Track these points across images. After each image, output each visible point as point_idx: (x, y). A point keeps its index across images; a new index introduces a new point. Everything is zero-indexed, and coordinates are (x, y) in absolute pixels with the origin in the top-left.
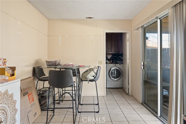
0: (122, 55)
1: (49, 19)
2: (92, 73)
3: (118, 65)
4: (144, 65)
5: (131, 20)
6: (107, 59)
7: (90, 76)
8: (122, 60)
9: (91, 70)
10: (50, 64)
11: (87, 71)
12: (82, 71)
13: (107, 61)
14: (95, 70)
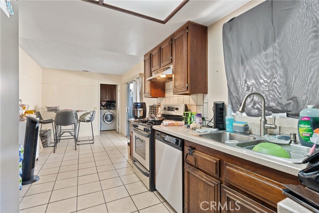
0: (115, 102)
1: (43, 68)
2: (89, 116)
3: (111, 111)
4: (128, 110)
5: (121, 76)
6: (101, 105)
7: (87, 118)
8: (115, 106)
9: (88, 113)
10: (50, 109)
11: (84, 114)
12: (79, 114)
13: (102, 107)
14: (91, 114)
